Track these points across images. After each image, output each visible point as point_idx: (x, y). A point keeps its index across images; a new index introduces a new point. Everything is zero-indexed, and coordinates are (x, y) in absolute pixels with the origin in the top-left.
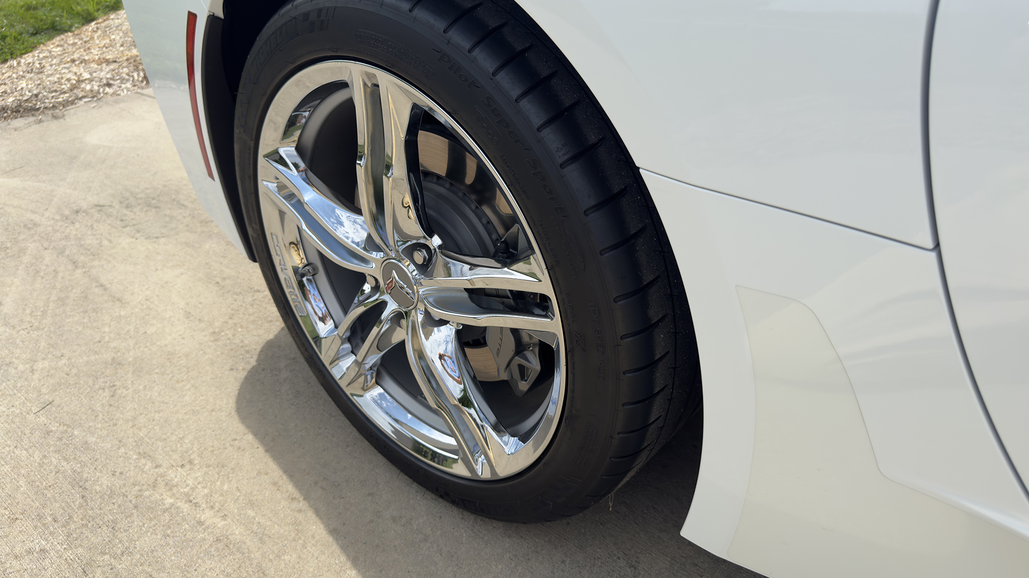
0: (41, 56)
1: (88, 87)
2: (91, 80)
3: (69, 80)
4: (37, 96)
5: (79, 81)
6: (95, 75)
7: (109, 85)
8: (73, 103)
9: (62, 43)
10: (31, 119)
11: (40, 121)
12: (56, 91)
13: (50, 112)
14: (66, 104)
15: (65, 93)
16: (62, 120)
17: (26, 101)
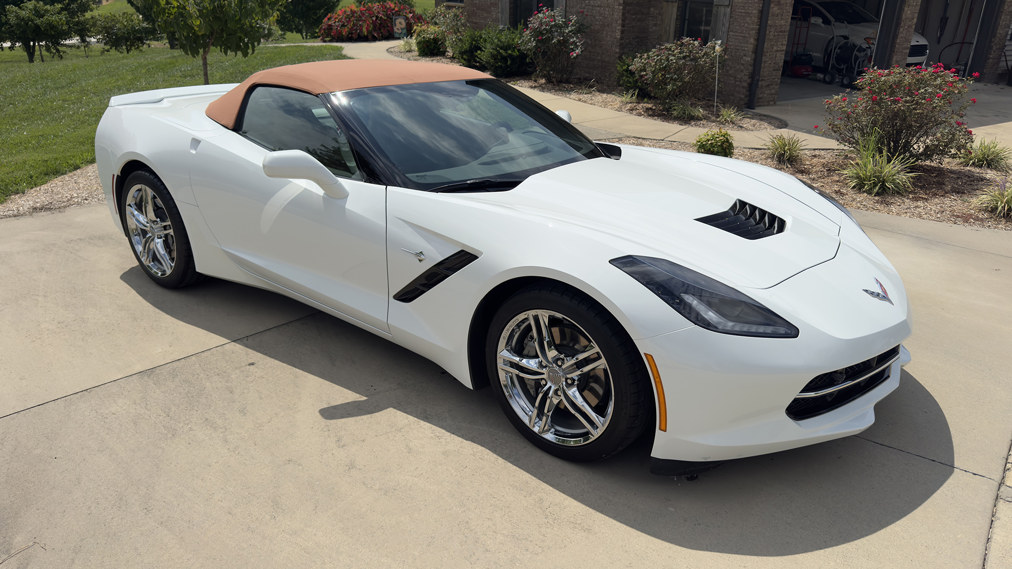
0: (52, 186)
1: (76, 200)
2: (77, 197)
3: (66, 197)
4: (51, 203)
5: (71, 198)
6: (79, 195)
7: (86, 200)
8: (68, 206)
9: (62, 180)
10: (49, 212)
11: (53, 213)
12: (60, 201)
13: (58, 210)
14: (65, 207)
15: (65, 202)
16: (63, 213)
17: (46, 205)
